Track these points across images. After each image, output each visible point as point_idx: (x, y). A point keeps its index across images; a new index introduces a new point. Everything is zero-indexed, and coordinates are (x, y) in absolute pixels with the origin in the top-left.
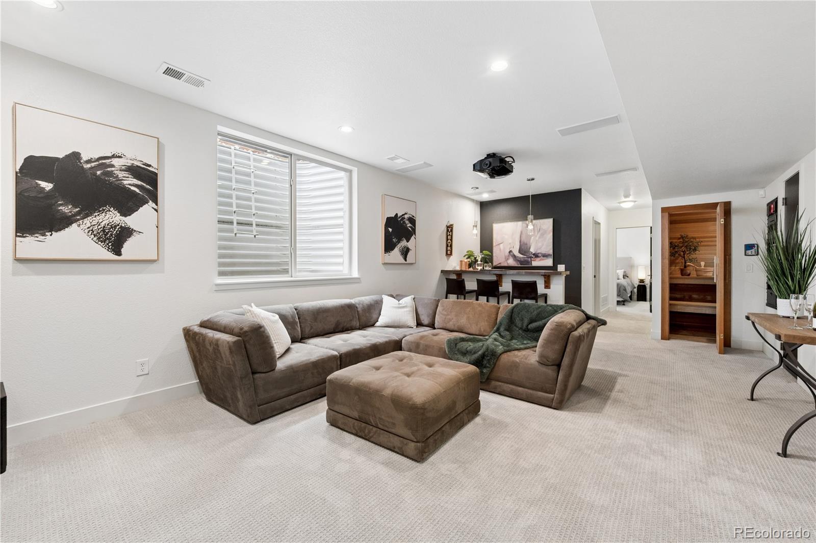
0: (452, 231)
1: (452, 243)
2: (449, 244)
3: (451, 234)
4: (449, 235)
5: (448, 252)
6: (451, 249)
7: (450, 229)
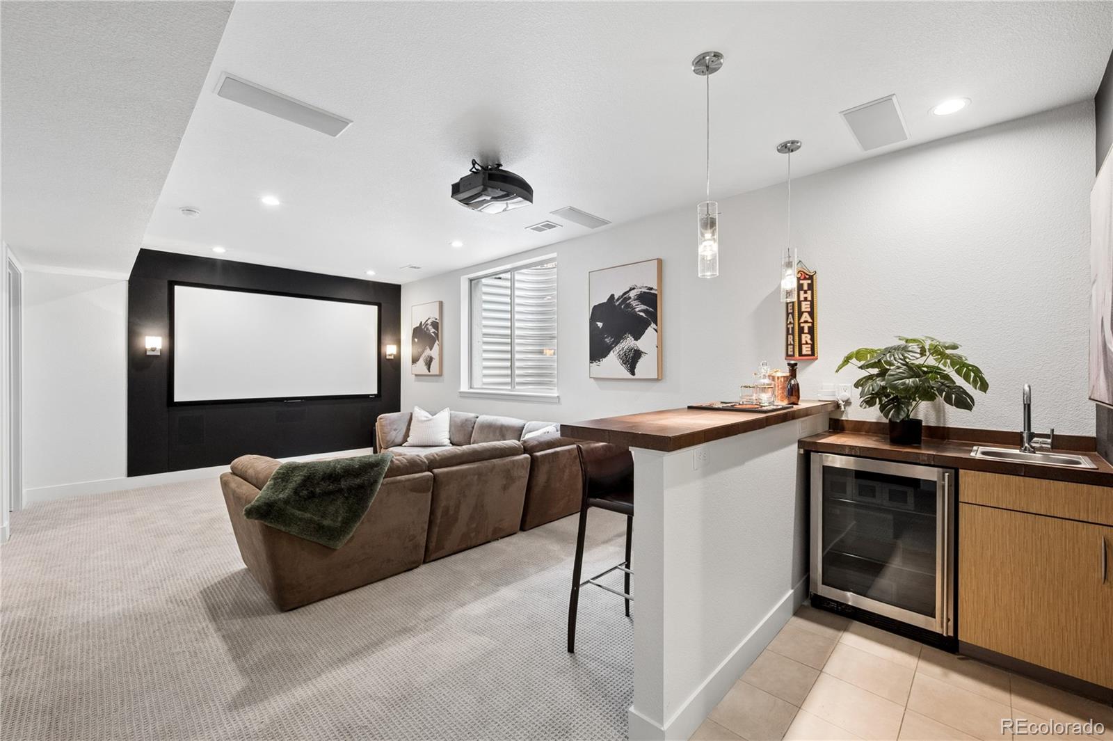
0: (811, 287)
1: (813, 323)
2: (806, 326)
3: (809, 296)
4: (806, 299)
5: (804, 347)
6: (812, 339)
7: (806, 283)
